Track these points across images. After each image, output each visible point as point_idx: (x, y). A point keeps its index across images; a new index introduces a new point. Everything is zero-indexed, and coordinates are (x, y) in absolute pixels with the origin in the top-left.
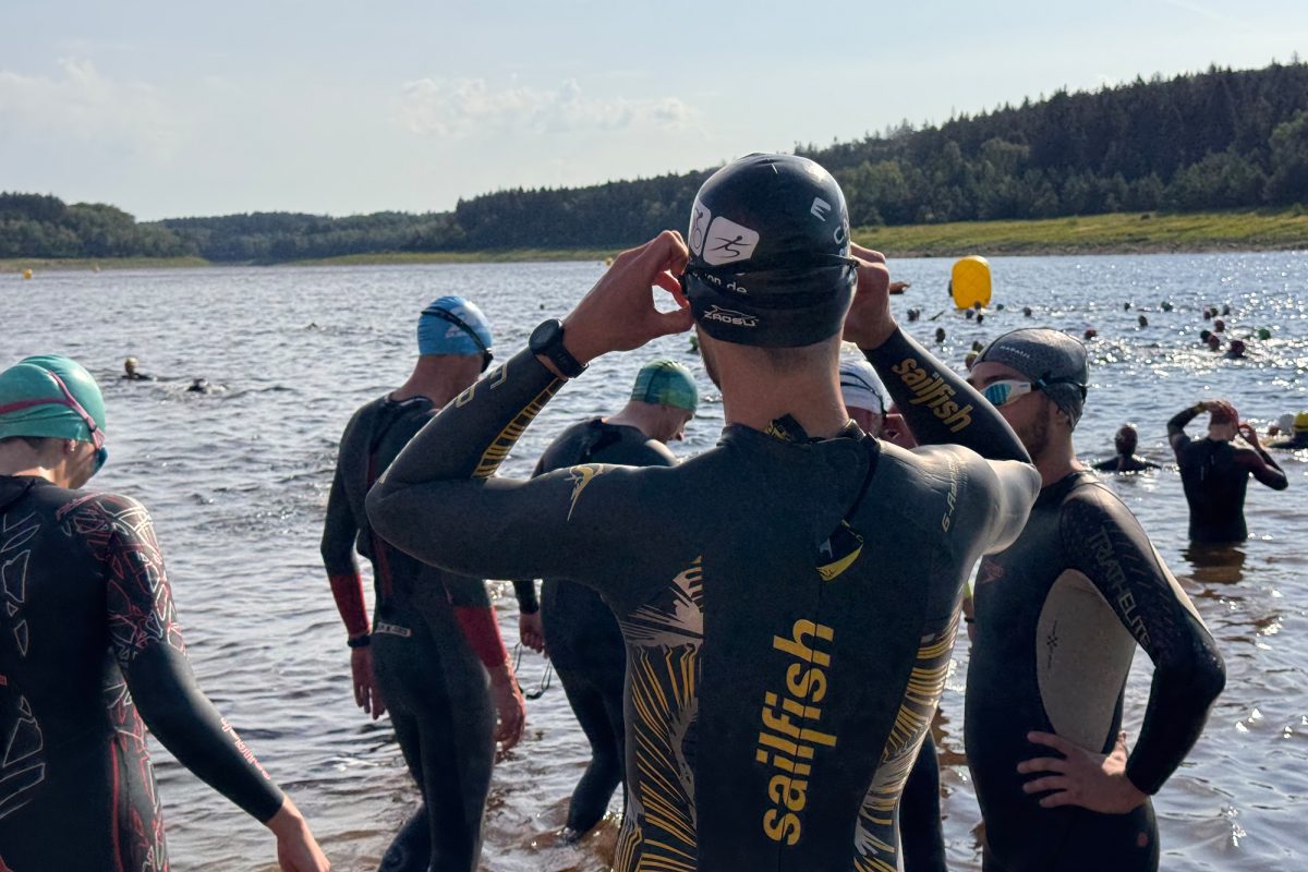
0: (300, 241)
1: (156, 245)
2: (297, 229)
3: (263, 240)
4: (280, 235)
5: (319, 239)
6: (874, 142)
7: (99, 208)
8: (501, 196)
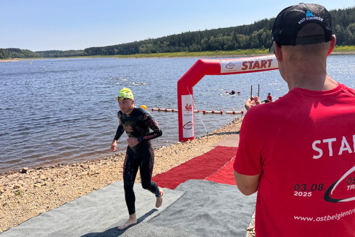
0: (59, 54)
1: (37, 56)
2: (58, 53)
3: (53, 55)
4: (56, 54)
5: (62, 54)
6: (146, 40)
7: (26, 50)
8: (92, 48)
